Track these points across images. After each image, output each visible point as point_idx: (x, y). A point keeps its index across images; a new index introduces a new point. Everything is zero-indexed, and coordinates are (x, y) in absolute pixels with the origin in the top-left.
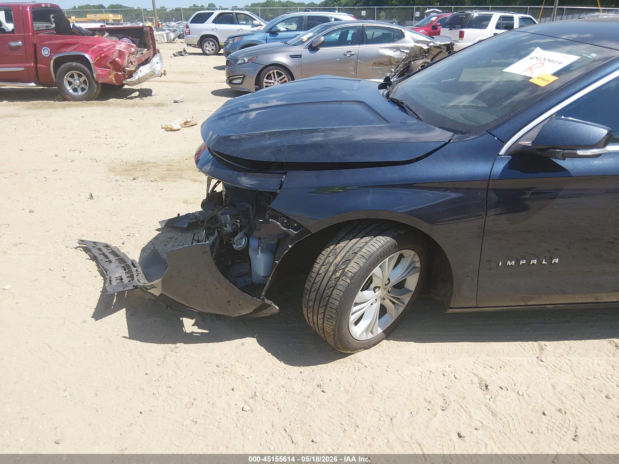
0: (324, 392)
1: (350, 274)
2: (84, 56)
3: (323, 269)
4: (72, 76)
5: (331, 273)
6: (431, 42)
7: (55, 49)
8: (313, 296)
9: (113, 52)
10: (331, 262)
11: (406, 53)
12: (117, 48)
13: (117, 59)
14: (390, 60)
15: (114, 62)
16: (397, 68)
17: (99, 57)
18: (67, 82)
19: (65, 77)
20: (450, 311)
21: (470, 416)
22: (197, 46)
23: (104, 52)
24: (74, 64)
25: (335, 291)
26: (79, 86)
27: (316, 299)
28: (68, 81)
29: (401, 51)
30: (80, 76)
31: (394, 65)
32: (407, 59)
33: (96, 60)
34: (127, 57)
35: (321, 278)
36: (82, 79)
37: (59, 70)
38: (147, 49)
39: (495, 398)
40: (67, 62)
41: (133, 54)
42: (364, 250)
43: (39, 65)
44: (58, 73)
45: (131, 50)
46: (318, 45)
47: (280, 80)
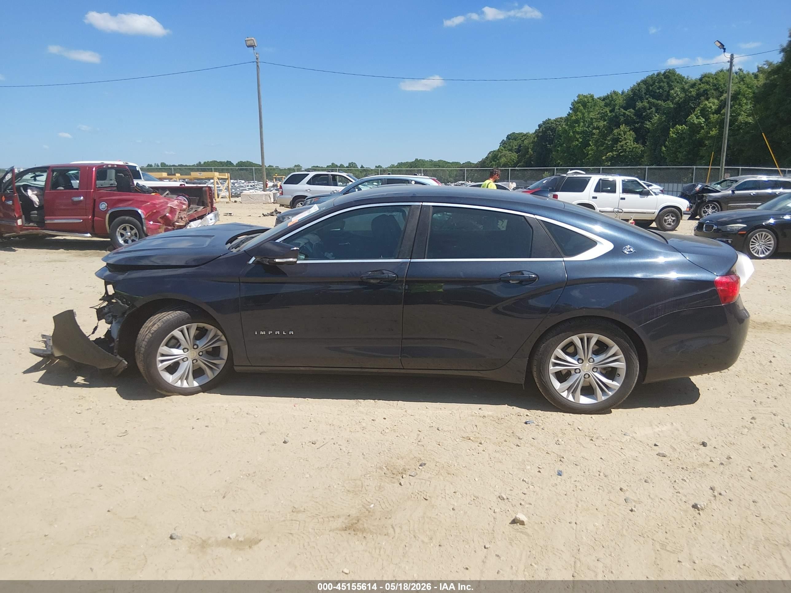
2: (137, 212)
4: (124, 229)
7: (112, 204)
9: (165, 209)
12: (169, 205)
13: (167, 214)
15: (165, 218)
17: (151, 213)
18: (119, 234)
19: (118, 230)
22: (289, 207)
23: (156, 208)
24: (127, 218)
26: (130, 238)
28: (121, 233)
30: (132, 229)
33: (147, 215)
34: (178, 213)
36: (133, 232)
37: (113, 223)
38: (203, 207)
40: (122, 216)
41: (184, 210)
43: (95, 218)
44: (111, 226)
45: (182, 207)
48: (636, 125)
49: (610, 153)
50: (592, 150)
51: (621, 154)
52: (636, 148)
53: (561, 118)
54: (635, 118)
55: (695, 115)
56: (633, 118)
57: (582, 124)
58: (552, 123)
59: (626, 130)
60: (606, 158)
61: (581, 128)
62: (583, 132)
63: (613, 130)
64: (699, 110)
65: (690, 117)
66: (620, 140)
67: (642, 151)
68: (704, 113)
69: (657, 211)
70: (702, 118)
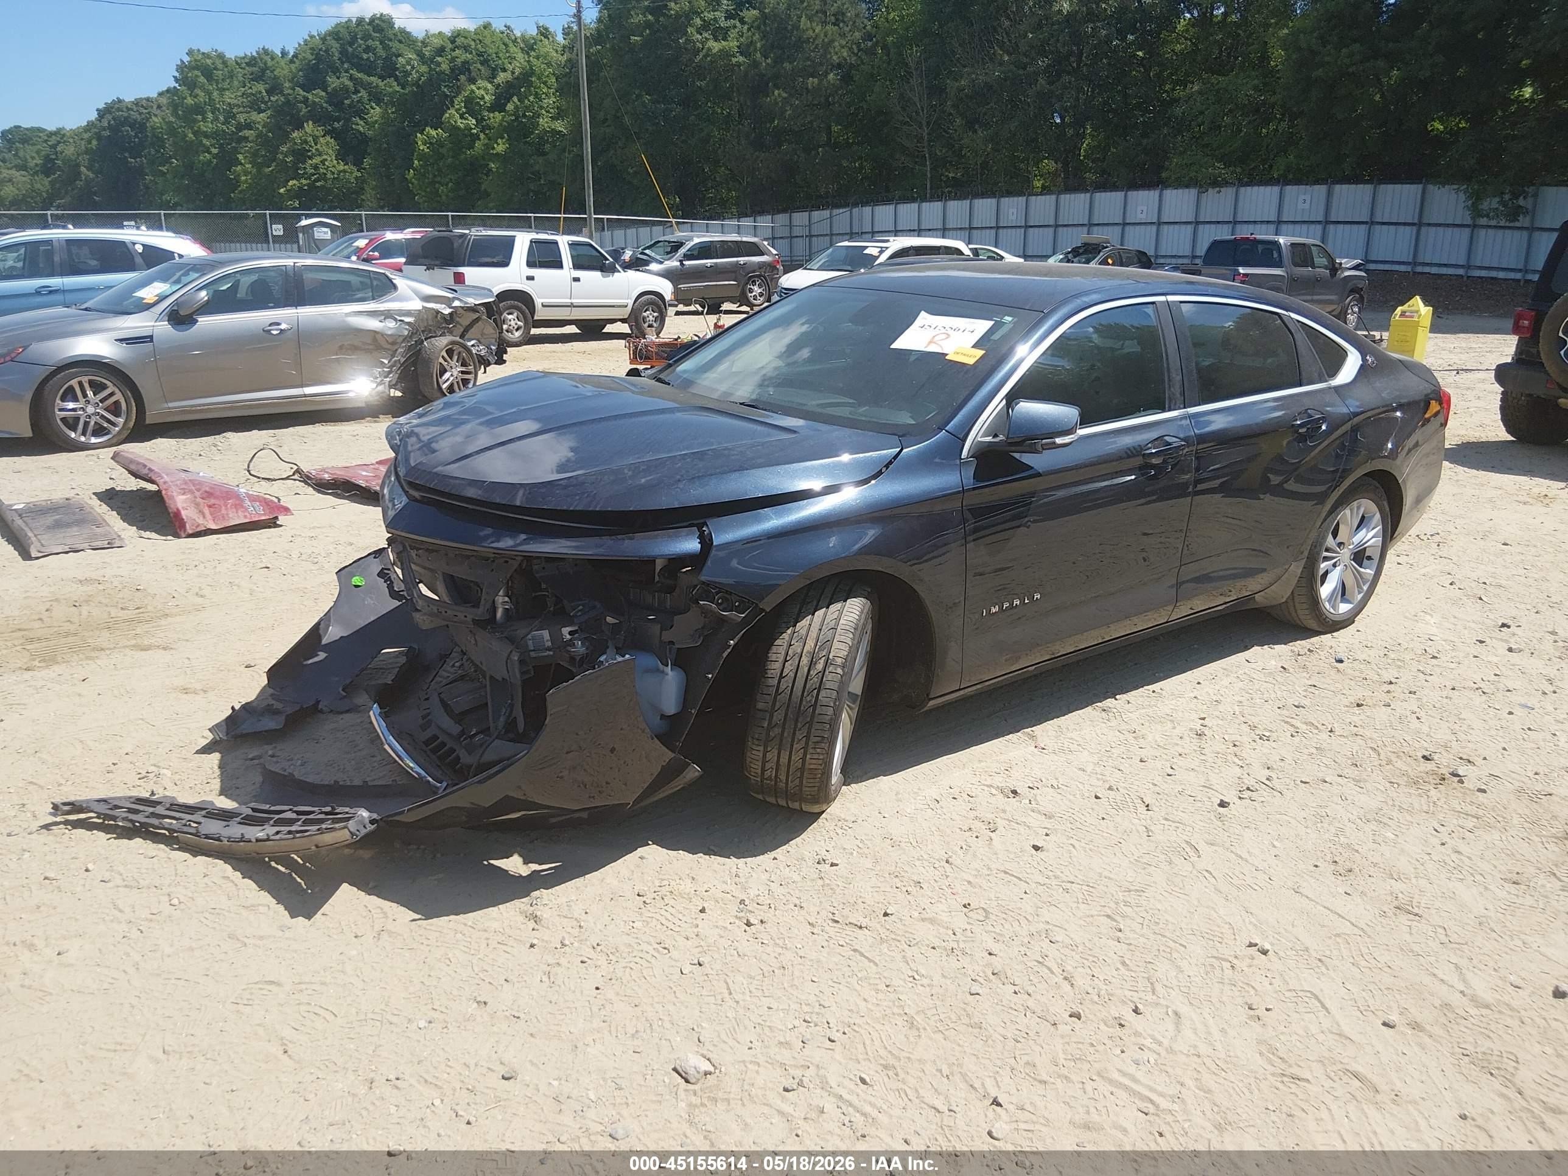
0: (837, 865)
1: (839, 661)
3: (789, 667)
5: (806, 670)
6: (454, 299)
8: (778, 716)
10: (799, 651)
11: (408, 324)
14: (375, 340)
16: (393, 356)
20: (932, 703)
21: (1028, 827)
25: (823, 693)
27: (788, 719)
29: (396, 320)
31: (385, 349)
32: (411, 337)
35: (791, 681)
39: (1035, 800)
42: (842, 621)
46: (195, 311)
47: (101, 401)
48: (336, 125)
49: (295, 182)
50: (246, 173)
51: (318, 184)
52: (344, 171)
53: (148, 99)
54: (330, 109)
55: (457, 110)
56: (327, 109)
57: (210, 115)
58: (128, 109)
59: (316, 133)
60: (287, 190)
61: (210, 125)
62: (215, 135)
63: (289, 133)
64: (462, 101)
65: (447, 115)
66: (309, 154)
67: (356, 178)
68: (472, 107)
69: (630, 302)
70: (470, 118)
